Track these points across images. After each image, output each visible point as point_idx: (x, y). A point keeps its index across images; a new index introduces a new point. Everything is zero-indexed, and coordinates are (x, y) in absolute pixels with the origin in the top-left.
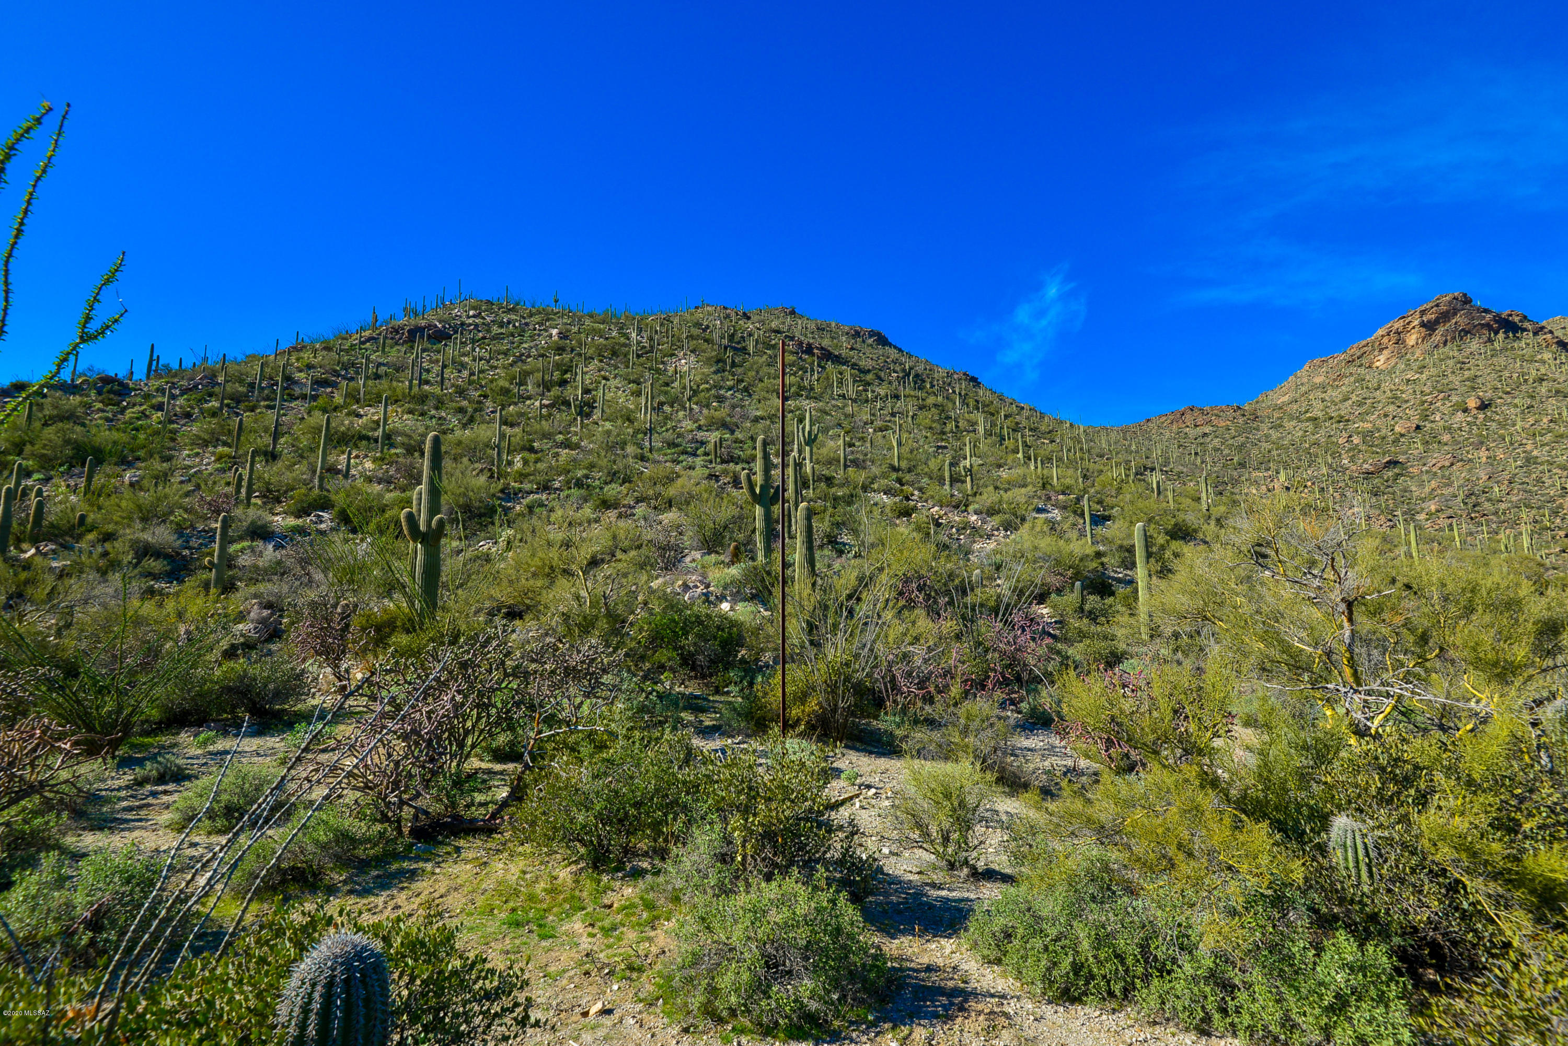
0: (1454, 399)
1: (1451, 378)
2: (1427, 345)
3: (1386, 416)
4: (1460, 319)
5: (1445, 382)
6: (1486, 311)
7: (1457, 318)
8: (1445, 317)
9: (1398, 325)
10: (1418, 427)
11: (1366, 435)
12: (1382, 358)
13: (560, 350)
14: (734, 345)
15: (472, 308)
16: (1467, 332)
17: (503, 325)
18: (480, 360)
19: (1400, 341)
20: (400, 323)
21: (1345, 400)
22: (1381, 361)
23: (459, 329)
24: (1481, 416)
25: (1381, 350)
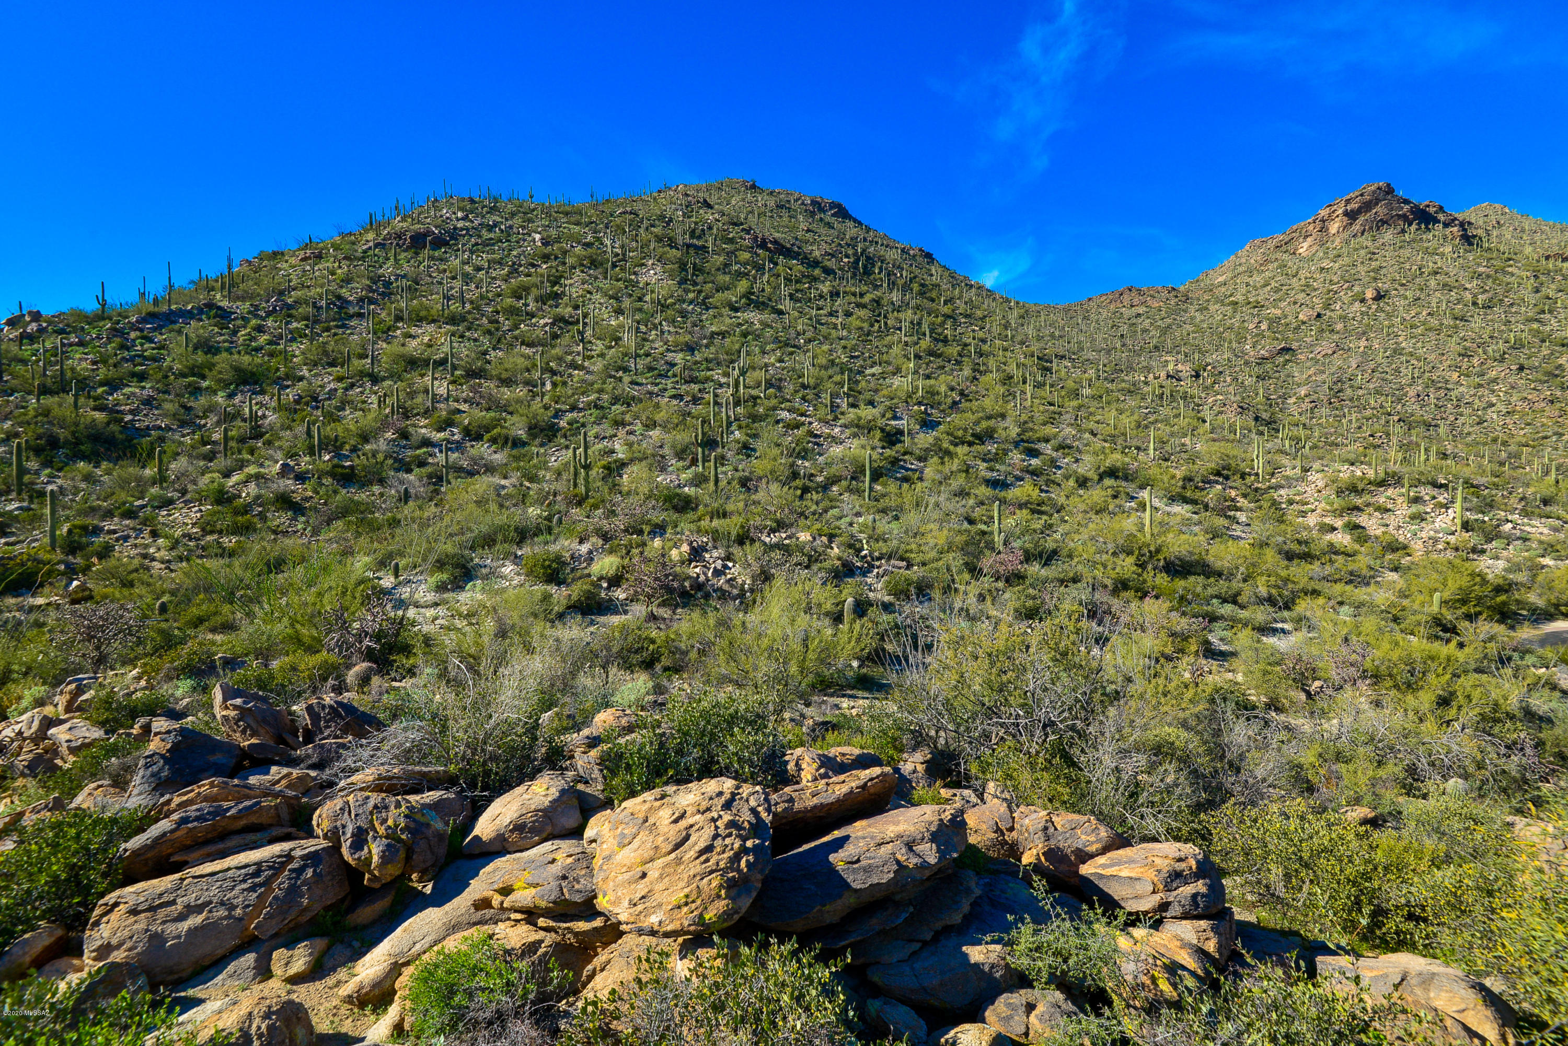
0: (1357, 289)
1: (1360, 268)
2: (1346, 235)
3: (1295, 303)
4: (1380, 210)
5: (1353, 272)
6: (1406, 202)
7: (1378, 209)
8: (1367, 207)
9: (1324, 213)
10: (1319, 316)
11: (1274, 322)
12: (1306, 245)
13: (546, 258)
14: (695, 241)
15: (460, 209)
16: (1384, 222)
17: (490, 228)
18: (479, 269)
19: (1323, 229)
20: (398, 224)
21: (1265, 286)
22: (1304, 248)
23: (454, 234)
24: (1374, 307)
25: (1306, 237)
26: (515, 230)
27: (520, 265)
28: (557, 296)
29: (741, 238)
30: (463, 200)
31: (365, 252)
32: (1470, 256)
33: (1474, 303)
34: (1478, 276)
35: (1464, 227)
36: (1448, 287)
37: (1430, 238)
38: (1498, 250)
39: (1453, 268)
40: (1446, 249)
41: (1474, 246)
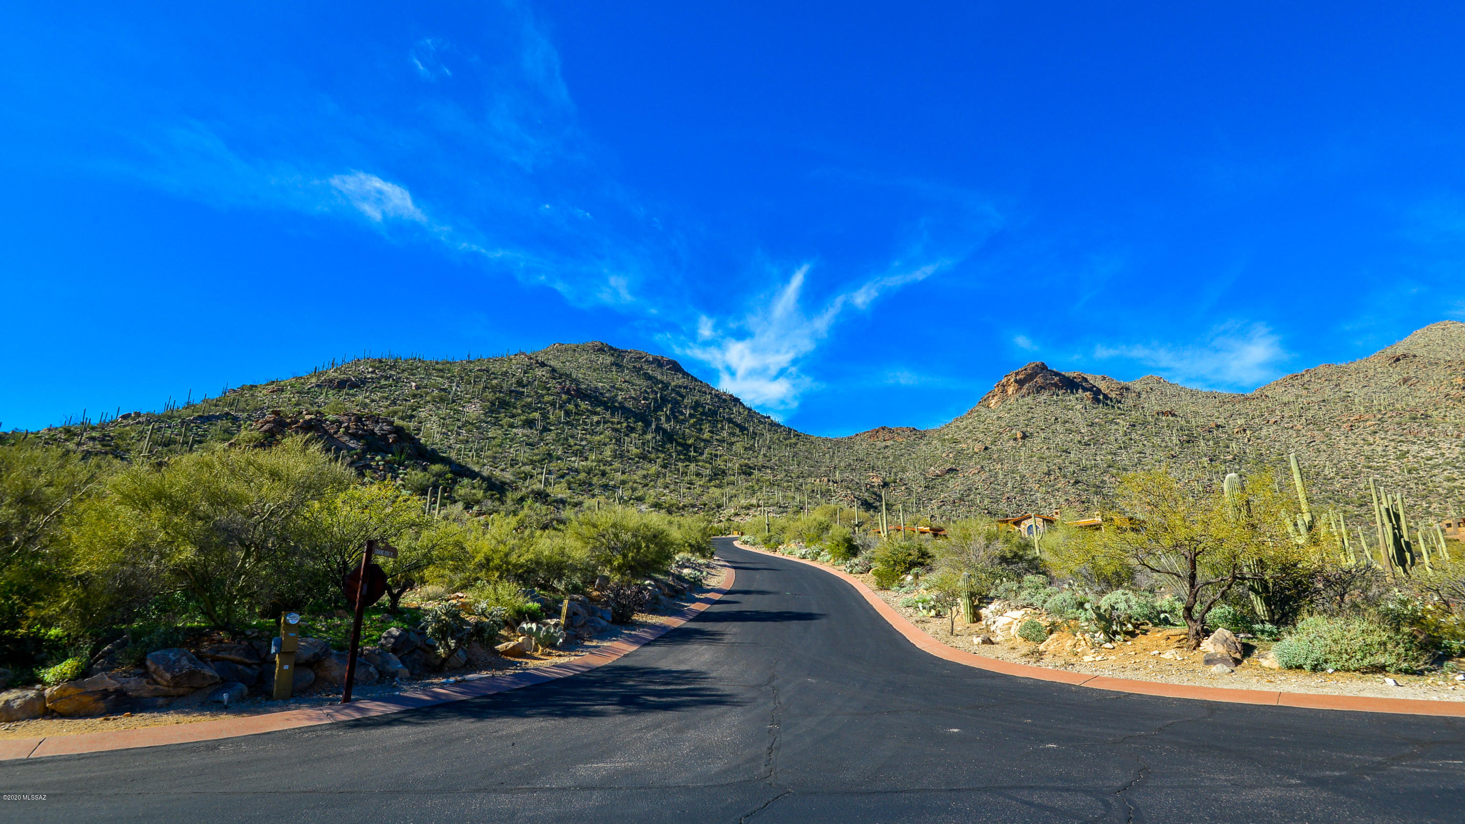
0: (1014, 431)
1: (1022, 419)
2: (1017, 396)
3: (976, 440)
4: (1039, 380)
5: (1016, 420)
6: (1057, 374)
7: (1037, 379)
9: (1004, 380)
10: (986, 448)
11: (960, 452)
12: (993, 401)
13: (415, 396)
14: (521, 389)
15: (371, 366)
16: (1042, 388)
17: (387, 378)
18: (373, 401)
19: (1004, 391)
20: (332, 374)
21: (965, 428)
22: (993, 403)
23: (364, 381)
24: (1021, 443)
25: (994, 396)
26: (402, 380)
27: (398, 400)
28: (412, 417)
29: (554, 387)
30: (375, 361)
31: (309, 389)
32: (1095, 411)
33: (1080, 442)
34: (1092, 425)
35: (1099, 391)
36: (1070, 431)
37: (1071, 399)
38: (1119, 408)
39: (1079, 419)
40: (1079, 407)
41: (1101, 405)
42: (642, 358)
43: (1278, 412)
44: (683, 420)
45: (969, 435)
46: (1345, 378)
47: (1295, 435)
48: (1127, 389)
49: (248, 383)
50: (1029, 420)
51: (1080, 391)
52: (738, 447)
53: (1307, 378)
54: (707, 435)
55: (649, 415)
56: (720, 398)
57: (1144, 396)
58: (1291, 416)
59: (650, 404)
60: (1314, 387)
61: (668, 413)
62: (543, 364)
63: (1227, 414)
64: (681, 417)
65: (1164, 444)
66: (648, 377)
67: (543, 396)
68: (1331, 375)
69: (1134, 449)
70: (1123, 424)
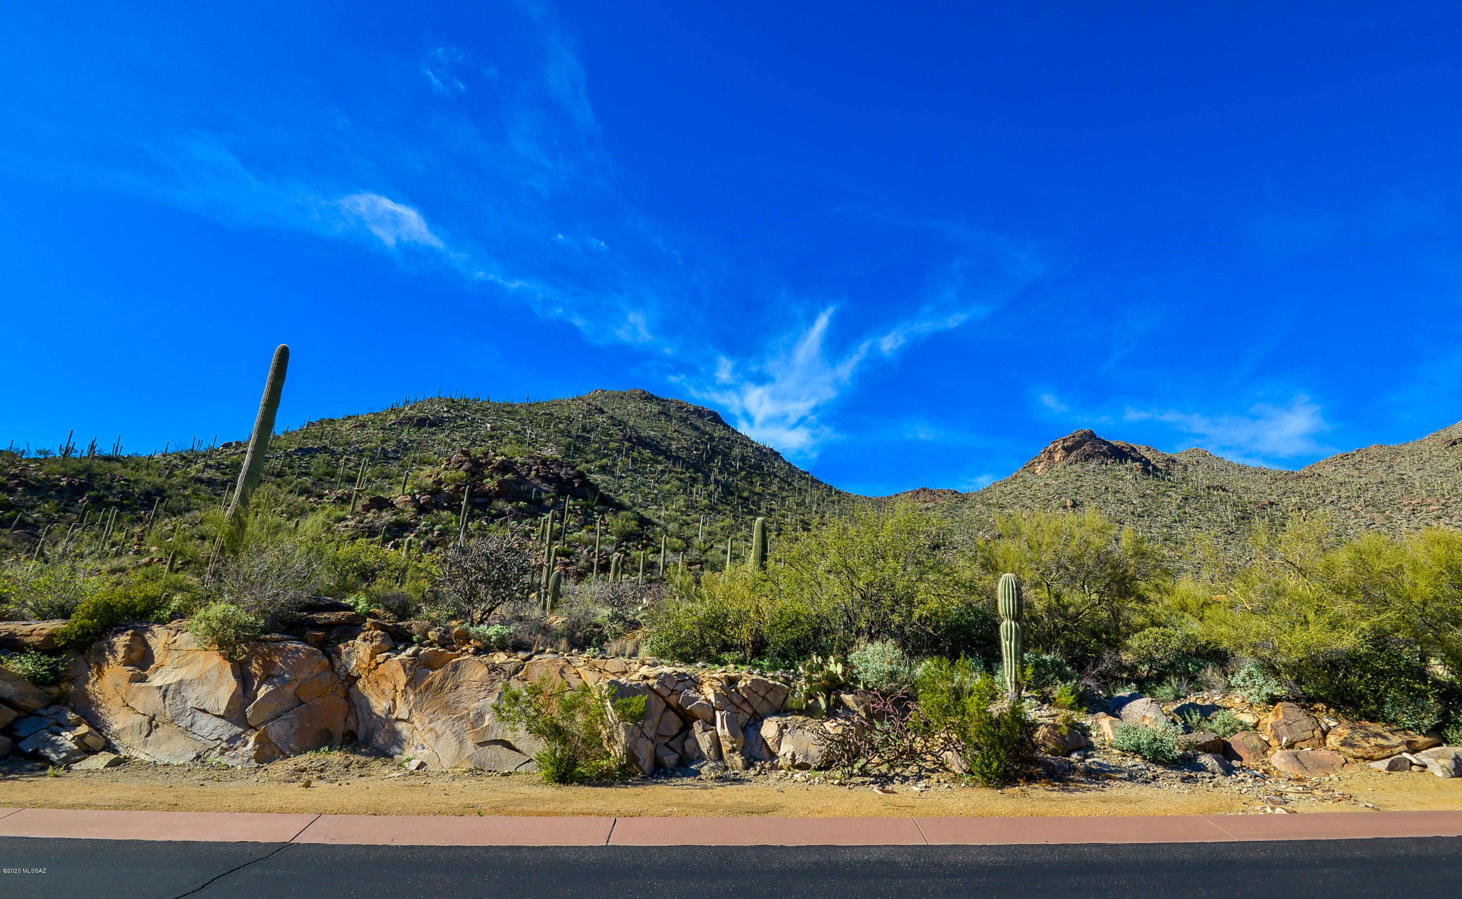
0: (1063, 499)
1: (1070, 486)
2: (1065, 463)
3: (1024, 506)
4: (1087, 447)
5: (1064, 487)
6: (1105, 443)
7: (1085, 446)
9: (1051, 447)
12: (1040, 467)
13: (492, 437)
14: (586, 435)
15: (446, 406)
16: (1090, 456)
17: (463, 418)
18: (454, 440)
19: (1051, 458)
20: (408, 411)
21: (1010, 494)
22: (1039, 469)
23: (441, 420)
25: (1040, 462)
26: (476, 420)
27: (477, 441)
29: (616, 434)
30: (448, 400)
31: (390, 426)
32: (1145, 483)
33: (1133, 513)
34: (1144, 496)
35: (1147, 463)
36: (1121, 501)
37: (1121, 469)
38: (1169, 480)
39: (1129, 489)
40: (1129, 477)
41: (1151, 476)
42: (684, 408)
43: (1334, 492)
44: (734, 472)
45: (1015, 501)
46: (1398, 460)
47: (1353, 517)
48: (1174, 461)
49: (327, 417)
50: (1078, 488)
51: (1129, 461)
52: (790, 502)
53: (1358, 458)
54: (758, 489)
55: (702, 465)
56: (761, 452)
57: (1190, 469)
58: (1348, 497)
59: (702, 454)
60: (1366, 468)
61: (719, 464)
62: (602, 411)
63: (1280, 491)
64: (732, 469)
65: (1219, 519)
66: (696, 428)
67: (608, 443)
68: (1384, 455)
69: (1189, 523)
70: (1176, 497)
